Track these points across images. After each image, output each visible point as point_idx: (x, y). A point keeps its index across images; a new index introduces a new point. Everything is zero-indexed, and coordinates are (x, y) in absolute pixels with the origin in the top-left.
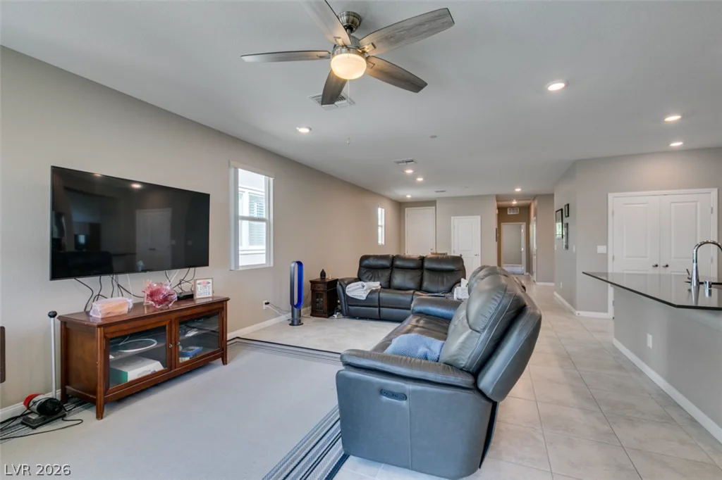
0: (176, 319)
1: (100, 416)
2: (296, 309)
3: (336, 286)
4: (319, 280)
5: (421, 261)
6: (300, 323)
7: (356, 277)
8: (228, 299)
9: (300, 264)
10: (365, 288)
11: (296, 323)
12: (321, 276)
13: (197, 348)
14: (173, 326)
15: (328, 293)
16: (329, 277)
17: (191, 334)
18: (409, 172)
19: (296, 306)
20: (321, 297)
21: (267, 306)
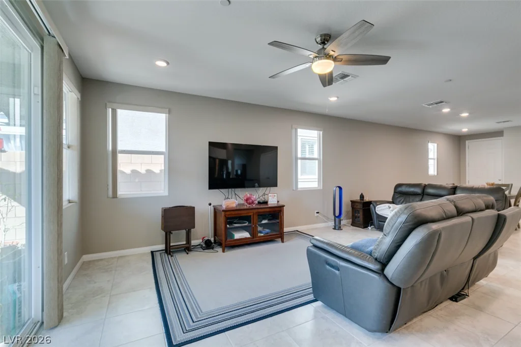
0: (256, 213)
1: (223, 251)
2: (337, 219)
3: (370, 206)
4: (359, 201)
5: (453, 190)
6: (340, 229)
7: (391, 200)
8: (284, 206)
9: (340, 188)
10: (391, 209)
11: (337, 228)
12: (360, 197)
13: (267, 230)
14: (255, 216)
15: (363, 210)
16: (367, 199)
17: (264, 222)
18: (446, 110)
19: (337, 217)
20: (359, 213)
21: (318, 214)
